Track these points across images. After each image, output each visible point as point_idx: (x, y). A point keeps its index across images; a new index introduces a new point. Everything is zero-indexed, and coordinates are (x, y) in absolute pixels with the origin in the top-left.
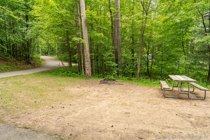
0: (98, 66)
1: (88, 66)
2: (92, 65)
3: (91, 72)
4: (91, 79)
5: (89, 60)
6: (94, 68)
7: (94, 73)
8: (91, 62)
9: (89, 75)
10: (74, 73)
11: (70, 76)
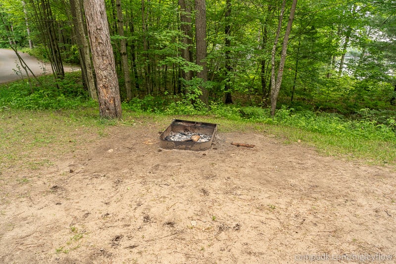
0: (136, 73)
1: (105, 73)
2: (121, 70)
3: (118, 96)
4: (122, 123)
5: (110, 50)
6: (127, 79)
7: (129, 94)
8: (118, 62)
9: (112, 106)
10: (62, 97)
11: (47, 107)
